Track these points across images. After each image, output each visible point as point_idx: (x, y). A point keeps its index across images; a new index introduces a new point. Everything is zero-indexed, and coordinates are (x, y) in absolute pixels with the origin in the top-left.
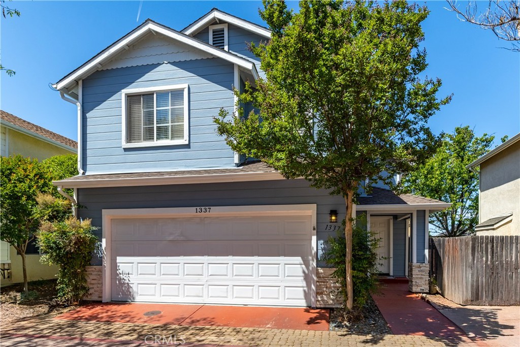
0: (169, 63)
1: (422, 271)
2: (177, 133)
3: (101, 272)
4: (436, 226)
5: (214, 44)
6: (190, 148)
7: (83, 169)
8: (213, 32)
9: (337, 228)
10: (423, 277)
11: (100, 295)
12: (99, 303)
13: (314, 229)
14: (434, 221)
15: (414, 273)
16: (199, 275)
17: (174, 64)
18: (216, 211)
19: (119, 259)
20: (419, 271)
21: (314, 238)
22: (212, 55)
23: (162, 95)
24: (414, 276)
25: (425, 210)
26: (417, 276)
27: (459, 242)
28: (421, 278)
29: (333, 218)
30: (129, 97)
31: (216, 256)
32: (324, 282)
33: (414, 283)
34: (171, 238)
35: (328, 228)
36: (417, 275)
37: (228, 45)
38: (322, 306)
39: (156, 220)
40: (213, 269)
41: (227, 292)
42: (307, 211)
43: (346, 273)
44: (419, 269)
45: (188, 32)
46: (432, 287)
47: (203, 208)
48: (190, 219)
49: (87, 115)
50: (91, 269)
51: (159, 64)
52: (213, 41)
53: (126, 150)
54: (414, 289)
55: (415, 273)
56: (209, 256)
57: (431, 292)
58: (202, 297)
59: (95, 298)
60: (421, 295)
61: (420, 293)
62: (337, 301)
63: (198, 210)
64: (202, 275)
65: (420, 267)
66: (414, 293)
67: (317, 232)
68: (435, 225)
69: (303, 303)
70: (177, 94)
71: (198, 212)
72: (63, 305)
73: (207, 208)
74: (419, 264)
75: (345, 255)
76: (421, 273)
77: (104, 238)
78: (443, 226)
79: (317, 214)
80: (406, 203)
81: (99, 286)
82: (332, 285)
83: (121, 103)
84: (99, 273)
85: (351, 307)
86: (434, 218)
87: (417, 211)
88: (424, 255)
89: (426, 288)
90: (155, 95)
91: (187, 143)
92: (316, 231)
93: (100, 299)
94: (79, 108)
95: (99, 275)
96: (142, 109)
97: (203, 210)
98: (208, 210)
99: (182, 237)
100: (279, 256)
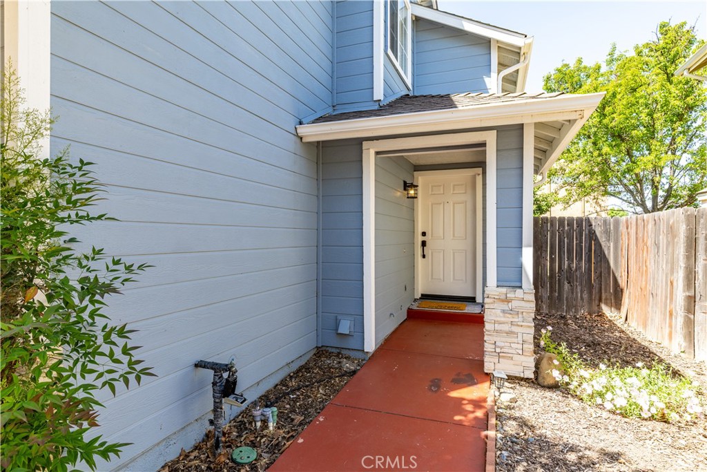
1: (512, 312)
4: (623, 200)
10: (515, 329)
14: (620, 193)
20: (504, 311)
26: (496, 327)
27: (650, 226)
28: (510, 333)
44: (505, 307)
46: (544, 363)
57: (540, 379)
65: (508, 300)
68: (621, 199)
74: (504, 290)
76: (509, 318)
78: (635, 200)
86: (621, 188)
88: (520, 267)
89: (525, 365)
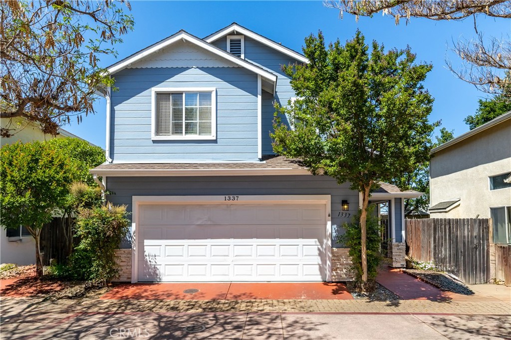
0: (197, 68)
1: (400, 249)
2: (205, 129)
3: (131, 254)
5: (231, 51)
6: (217, 143)
7: (110, 157)
8: (231, 41)
9: (347, 215)
10: (401, 254)
11: (130, 277)
12: (128, 284)
13: (329, 216)
15: (393, 251)
16: (225, 256)
17: (202, 69)
18: (243, 199)
19: (146, 242)
21: (329, 223)
22: (237, 64)
23: (191, 95)
24: (393, 254)
25: (401, 198)
26: (396, 254)
27: (421, 223)
28: (399, 255)
29: (346, 207)
30: (158, 94)
31: (242, 239)
32: (338, 260)
33: (394, 260)
34: (199, 223)
35: (341, 215)
36: (396, 252)
37: (245, 54)
38: (337, 280)
39: (184, 207)
40: (239, 250)
41: (251, 270)
42: (322, 201)
43: (361, 253)
44: (398, 248)
45: (209, 40)
47: (231, 196)
48: (217, 206)
49: (115, 107)
50: (120, 252)
51: (188, 68)
52: (231, 49)
53: (154, 142)
54: (394, 265)
55: (395, 251)
56: (234, 238)
58: (228, 275)
59: (124, 279)
60: (402, 269)
61: (401, 268)
62: (349, 275)
63: (227, 198)
64: (228, 256)
65: (398, 246)
66: (394, 268)
67: (332, 218)
69: (319, 278)
70: (206, 96)
71: (227, 199)
72: (98, 286)
73: (235, 196)
74: (397, 243)
75: (360, 238)
76: (399, 251)
77: (134, 222)
79: (331, 203)
80: (387, 192)
81: (128, 267)
82: (345, 262)
83: (151, 99)
84: (129, 255)
85: (367, 279)
87: (395, 198)
88: (401, 236)
90: (184, 95)
91: (215, 138)
92: (330, 217)
93: (129, 280)
94: (109, 101)
95: (128, 257)
96: (171, 106)
97: (231, 198)
98: (236, 198)
99: (209, 222)
100: (298, 238)
